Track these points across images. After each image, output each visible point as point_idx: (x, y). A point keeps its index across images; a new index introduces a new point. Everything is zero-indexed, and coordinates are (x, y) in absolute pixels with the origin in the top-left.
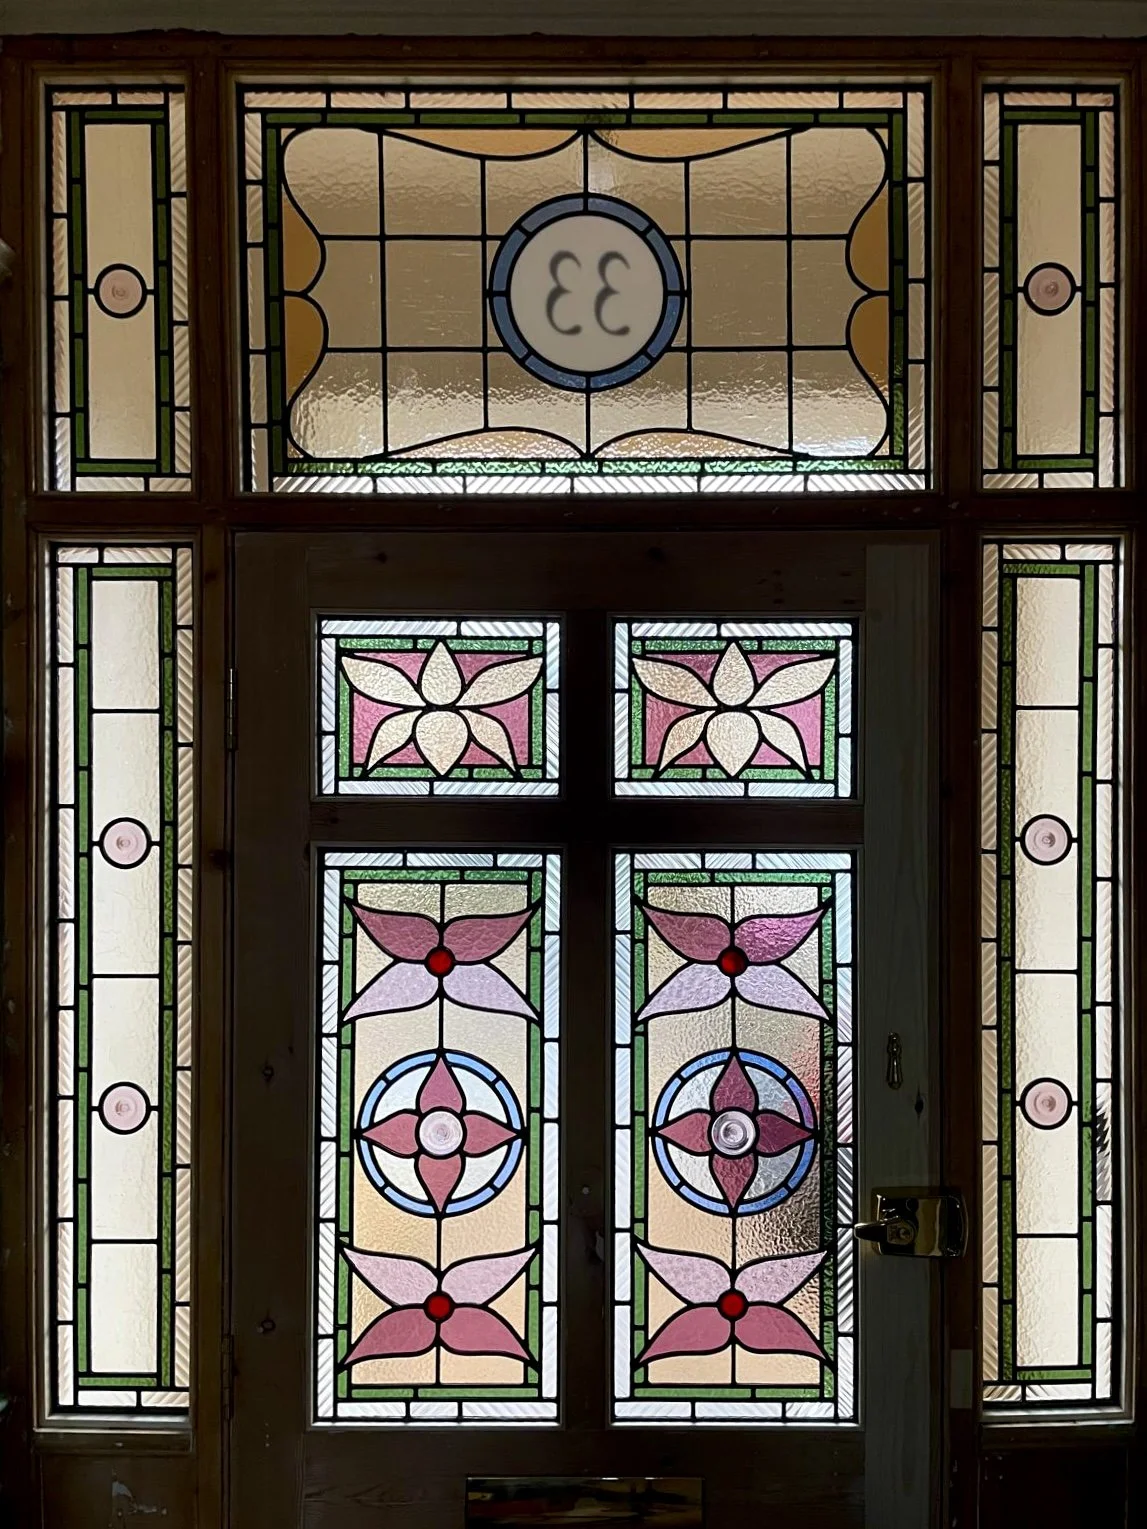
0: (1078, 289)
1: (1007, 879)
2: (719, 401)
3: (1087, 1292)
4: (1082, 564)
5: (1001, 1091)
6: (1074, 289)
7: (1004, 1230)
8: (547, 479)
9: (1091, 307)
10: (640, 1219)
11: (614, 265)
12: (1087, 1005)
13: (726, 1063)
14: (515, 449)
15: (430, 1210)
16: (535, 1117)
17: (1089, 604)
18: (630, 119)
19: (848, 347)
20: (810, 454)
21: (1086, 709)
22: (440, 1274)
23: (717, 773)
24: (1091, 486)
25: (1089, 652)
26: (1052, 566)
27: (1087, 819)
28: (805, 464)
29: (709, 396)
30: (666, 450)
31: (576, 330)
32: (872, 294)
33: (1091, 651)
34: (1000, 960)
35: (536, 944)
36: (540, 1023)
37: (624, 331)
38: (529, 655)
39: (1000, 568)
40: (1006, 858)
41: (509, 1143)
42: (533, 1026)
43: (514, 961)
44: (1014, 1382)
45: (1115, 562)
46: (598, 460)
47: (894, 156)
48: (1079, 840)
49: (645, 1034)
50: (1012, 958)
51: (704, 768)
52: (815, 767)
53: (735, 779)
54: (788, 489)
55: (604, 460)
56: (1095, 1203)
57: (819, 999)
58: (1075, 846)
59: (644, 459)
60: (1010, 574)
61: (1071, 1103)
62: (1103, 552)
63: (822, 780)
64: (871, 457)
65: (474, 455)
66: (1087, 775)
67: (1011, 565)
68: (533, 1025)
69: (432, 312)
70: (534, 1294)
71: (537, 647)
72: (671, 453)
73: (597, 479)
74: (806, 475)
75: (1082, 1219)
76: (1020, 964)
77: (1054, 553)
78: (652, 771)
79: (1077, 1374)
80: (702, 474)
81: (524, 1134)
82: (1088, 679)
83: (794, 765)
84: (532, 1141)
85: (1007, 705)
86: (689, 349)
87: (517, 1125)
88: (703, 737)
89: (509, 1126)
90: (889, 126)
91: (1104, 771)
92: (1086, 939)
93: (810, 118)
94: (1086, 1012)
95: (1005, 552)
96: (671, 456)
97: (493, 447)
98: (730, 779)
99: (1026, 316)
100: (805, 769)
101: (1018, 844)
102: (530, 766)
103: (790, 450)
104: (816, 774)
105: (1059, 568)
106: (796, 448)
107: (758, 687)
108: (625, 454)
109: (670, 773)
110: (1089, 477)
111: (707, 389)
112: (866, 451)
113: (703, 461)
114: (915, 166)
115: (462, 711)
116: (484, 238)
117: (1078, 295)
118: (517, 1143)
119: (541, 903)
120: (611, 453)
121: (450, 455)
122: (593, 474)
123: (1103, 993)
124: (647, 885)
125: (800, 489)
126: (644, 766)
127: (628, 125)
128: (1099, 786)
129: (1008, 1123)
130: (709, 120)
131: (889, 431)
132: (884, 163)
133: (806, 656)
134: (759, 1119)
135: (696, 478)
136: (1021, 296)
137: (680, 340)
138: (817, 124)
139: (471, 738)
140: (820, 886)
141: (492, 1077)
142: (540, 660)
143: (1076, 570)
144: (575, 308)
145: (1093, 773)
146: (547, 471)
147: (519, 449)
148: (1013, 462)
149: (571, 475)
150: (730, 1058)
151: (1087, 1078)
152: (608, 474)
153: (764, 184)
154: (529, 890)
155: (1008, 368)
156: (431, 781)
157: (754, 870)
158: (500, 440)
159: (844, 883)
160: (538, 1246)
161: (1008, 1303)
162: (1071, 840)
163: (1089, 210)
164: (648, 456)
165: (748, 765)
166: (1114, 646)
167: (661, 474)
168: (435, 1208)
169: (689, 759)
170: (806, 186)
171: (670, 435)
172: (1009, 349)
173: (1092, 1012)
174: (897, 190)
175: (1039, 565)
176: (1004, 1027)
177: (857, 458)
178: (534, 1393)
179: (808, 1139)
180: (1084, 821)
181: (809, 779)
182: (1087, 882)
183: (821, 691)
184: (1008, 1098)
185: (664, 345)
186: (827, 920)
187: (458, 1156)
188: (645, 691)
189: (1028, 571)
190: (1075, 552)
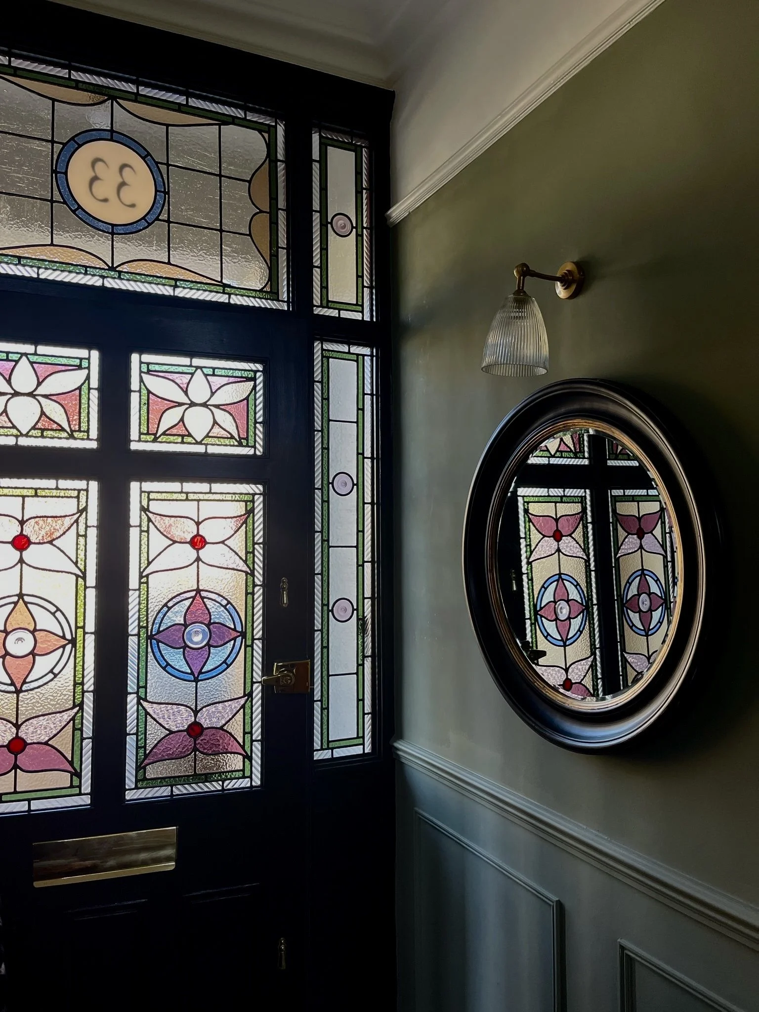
0: (354, 228)
1: (326, 502)
2: (185, 251)
3: (360, 700)
4: (358, 355)
5: (323, 605)
6: (353, 227)
7: (324, 673)
8: (89, 277)
9: (359, 236)
10: (142, 686)
11: (127, 170)
12: (360, 563)
13: (194, 598)
14: (69, 258)
15: (12, 689)
16: (80, 631)
17: (361, 375)
18: (136, 98)
19: (250, 235)
20: (231, 285)
21: (359, 423)
22: (17, 726)
23: (190, 440)
24: (361, 319)
25: (361, 397)
26: (344, 354)
27: (360, 475)
28: (229, 289)
29: (179, 247)
30: (157, 272)
31: (106, 200)
32: (261, 212)
33: (362, 397)
34: (323, 541)
35: (82, 532)
36: (84, 578)
37: (133, 206)
38: (80, 367)
39: (322, 353)
40: (325, 492)
41: (64, 647)
42: (80, 580)
43: (68, 542)
44: (328, 748)
45: (372, 356)
46: (118, 271)
47: (271, 146)
48: (357, 485)
49: (147, 583)
50: (328, 541)
51: (183, 436)
52: (243, 439)
53: (200, 443)
54: (221, 300)
55: (122, 272)
56: (364, 657)
57: (245, 562)
58: (355, 487)
59: (144, 275)
60: (326, 357)
61: (354, 610)
62: (366, 351)
63: (247, 446)
64: (261, 291)
65: (45, 258)
66: (360, 454)
67: (326, 352)
68: (79, 578)
69: (20, 176)
70: (78, 733)
71: (85, 364)
72: (159, 273)
73: (117, 281)
74: (230, 294)
75: (358, 665)
76: (331, 543)
77: (345, 348)
78: (153, 437)
79: (357, 741)
80: (176, 286)
81: (73, 642)
82: (361, 409)
83: (232, 437)
84: (78, 645)
85: (325, 419)
86: (168, 221)
87: (69, 637)
88: (182, 420)
89: (64, 637)
90: (268, 132)
91: (368, 453)
92: (360, 531)
93: (230, 120)
94: (360, 566)
95: (324, 346)
96: (159, 275)
97: (56, 255)
98: (197, 443)
99: (331, 235)
100: (238, 440)
101: (330, 485)
102: (80, 431)
103: (221, 282)
104: (244, 442)
105: (347, 356)
106: (224, 281)
107: (213, 394)
108: (133, 270)
109: (163, 438)
110: (360, 315)
111: (179, 244)
112: (259, 287)
113: (176, 280)
114: (281, 154)
115: (37, 397)
116: (53, 142)
117: (354, 230)
118: (69, 647)
119: (85, 509)
120: (126, 268)
121: (30, 256)
122: (115, 278)
123: (368, 557)
124: (149, 500)
125: (227, 301)
126: (148, 434)
127: (136, 101)
128: (365, 460)
129: (326, 620)
130: (179, 108)
131: (270, 279)
132: (266, 150)
133: (239, 380)
134: (211, 627)
135: (172, 288)
136: (329, 226)
137: (164, 216)
138: (233, 123)
139: (43, 413)
140: (246, 502)
141: (53, 609)
142: (86, 371)
143: (355, 357)
144: (106, 188)
145: (363, 454)
146: (88, 273)
147: (71, 258)
148: (327, 303)
149: (103, 277)
150: (196, 595)
151: (361, 597)
152: (123, 279)
153: (207, 147)
154: (78, 501)
155: (324, 258)
156: (17, 437)
157: (210, 493)
158: (60, 252)
159: (259, 500)
160: (81, 705)
161: (325, 709)
162: (354, 485)
163: (359, 193)
164: (146, 273)
165: (207, 436)
166: (372, 395)
167: (153, 283)
168: (16, 687)
169: (174, 431)
170: (229, 152)
171: (158, 264)
172: (324, 249)
173: (363, 566)
174: (273, 164)
175: (339, 353)
176: (324, 574)
177: (255, 291)
178: (77, 791)
179: (238, 636)
180: (359, 476)
181: (240, 445)
182: (361, 505)
183: (247, 398)
184: (325, 608)
185: (155, 217)
186: (250, 521)
187: (31, 656)
188: (149, 392)
189: (334, 356)
190: (355, 349)
